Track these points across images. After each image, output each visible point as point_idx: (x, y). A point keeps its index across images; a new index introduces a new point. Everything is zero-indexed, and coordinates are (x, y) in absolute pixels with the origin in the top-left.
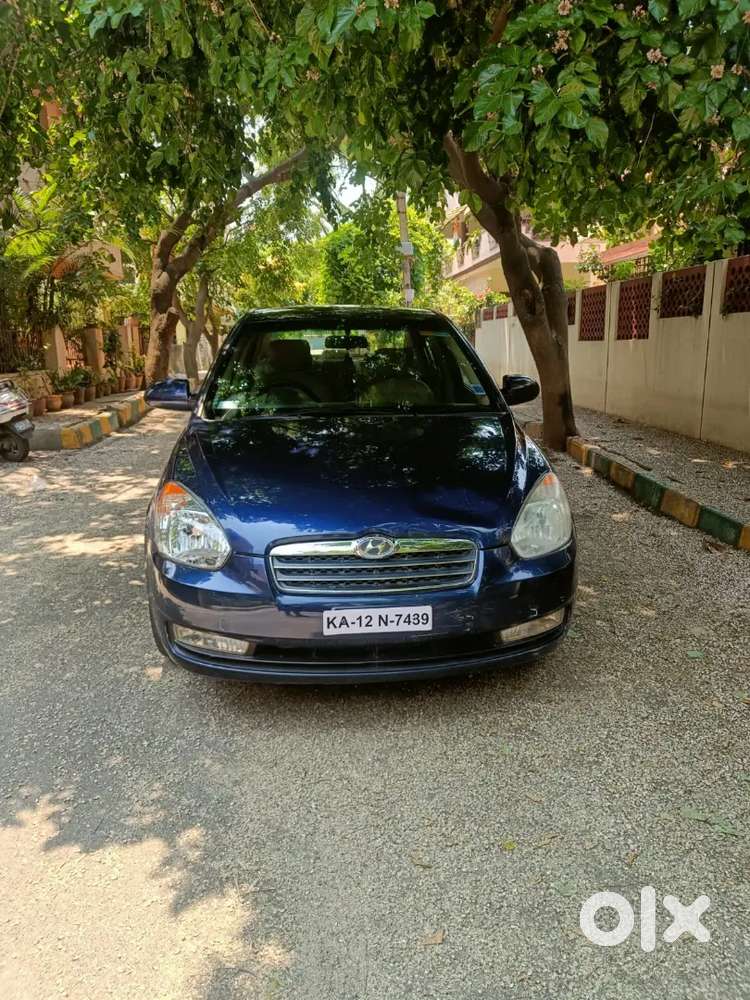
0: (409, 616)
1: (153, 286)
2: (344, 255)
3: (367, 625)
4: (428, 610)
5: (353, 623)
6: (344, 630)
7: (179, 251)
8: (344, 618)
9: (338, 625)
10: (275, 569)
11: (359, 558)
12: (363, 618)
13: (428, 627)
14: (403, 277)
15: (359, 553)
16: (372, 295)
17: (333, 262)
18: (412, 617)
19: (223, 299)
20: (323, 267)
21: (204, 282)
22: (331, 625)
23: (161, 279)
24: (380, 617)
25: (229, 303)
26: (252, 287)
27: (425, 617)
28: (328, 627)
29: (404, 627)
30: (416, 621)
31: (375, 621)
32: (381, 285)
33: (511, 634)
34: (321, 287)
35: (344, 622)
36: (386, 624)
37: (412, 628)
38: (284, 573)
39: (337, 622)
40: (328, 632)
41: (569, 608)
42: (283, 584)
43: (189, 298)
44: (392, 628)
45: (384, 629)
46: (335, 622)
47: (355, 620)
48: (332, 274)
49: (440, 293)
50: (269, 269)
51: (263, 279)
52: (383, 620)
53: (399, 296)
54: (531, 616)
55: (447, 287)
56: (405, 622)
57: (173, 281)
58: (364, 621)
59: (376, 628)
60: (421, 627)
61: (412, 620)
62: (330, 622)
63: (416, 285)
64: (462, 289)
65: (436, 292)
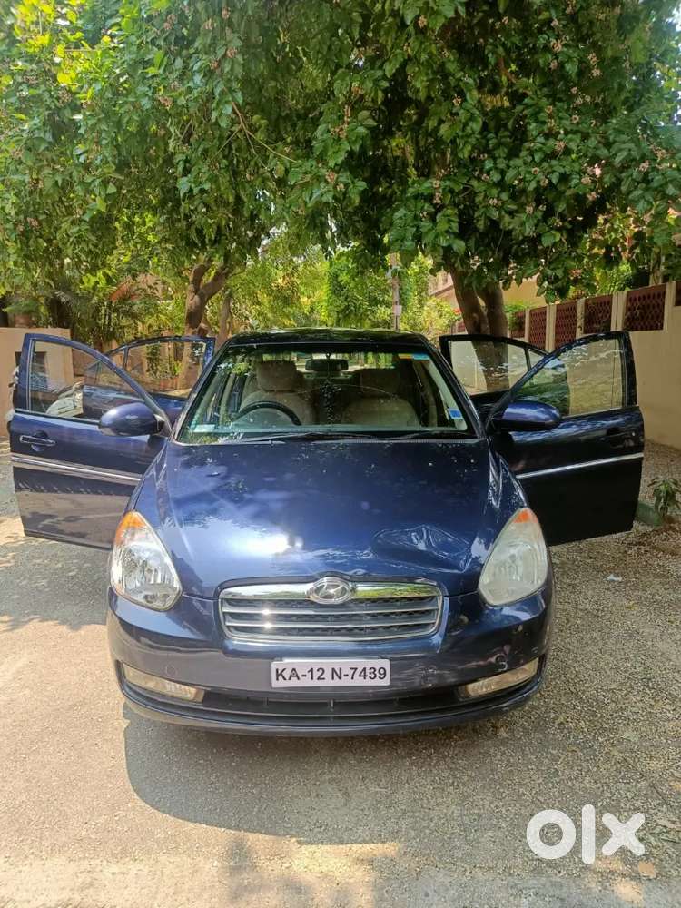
0: (364, 669)
1: (187, 306)
2: (344, 277)
3: (318, 679)
4: (386, 664)
5: (304, 676)
6: (294, 683)
7: (208, 278)
8: (294, 670)
9: (287, 677)
10: (224, 613)
11: (313, 603)
12: (315, 670)
13: (386, 682)
14: (393, 296)
15: (312, 598)
16: (367, 310)
17: (335, 282)
18: (368, 671)
19: (242, 315)
20: (325, 287)
21: (228, 301)
22: (280, 678)
23: (192, 301)
24: (333, 670)
25: (247, 318)
26: (266, 304)
27: (382, 671)
28: (277, 679)
29: (359, 681)
30: (373, 676)
31: (328, 674)
32: (375, 302)
33: (479, 688)
34: (325, 304)
35: (294, 674)
36: (340, 678)
37: (368, 682)
38: (232, 618)
39: (287, 674)
40: (278, 684)
41: (543, 659)
42: (232, 630)
43: (215, 314)
44: (346, 682)
45: (337, 682)
46: (284, 673)
47: (306, 673)
48: (334, 292)
49: (425, 308)
50: (280, 289)
51: (276, 298)
52: (337, 674)
53: (389, 311)
54: (500, 670)
55: (431, 303)
56: (360, 676)
57: (203, 302)
58: (316, 675)
59: (329, 682)
60: (377, 682)
61: (367, 674)
62: (279, 674)
63: (403, 302)
64: (444, 304)
65: (422, 306)
